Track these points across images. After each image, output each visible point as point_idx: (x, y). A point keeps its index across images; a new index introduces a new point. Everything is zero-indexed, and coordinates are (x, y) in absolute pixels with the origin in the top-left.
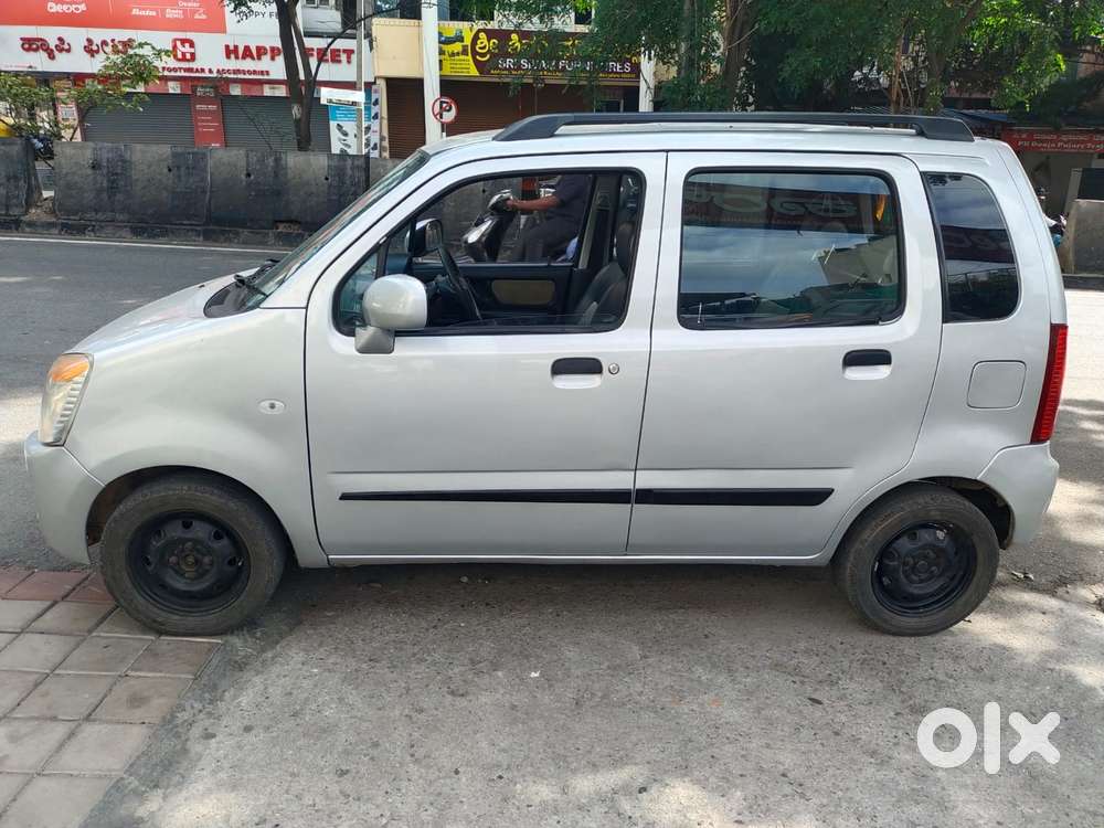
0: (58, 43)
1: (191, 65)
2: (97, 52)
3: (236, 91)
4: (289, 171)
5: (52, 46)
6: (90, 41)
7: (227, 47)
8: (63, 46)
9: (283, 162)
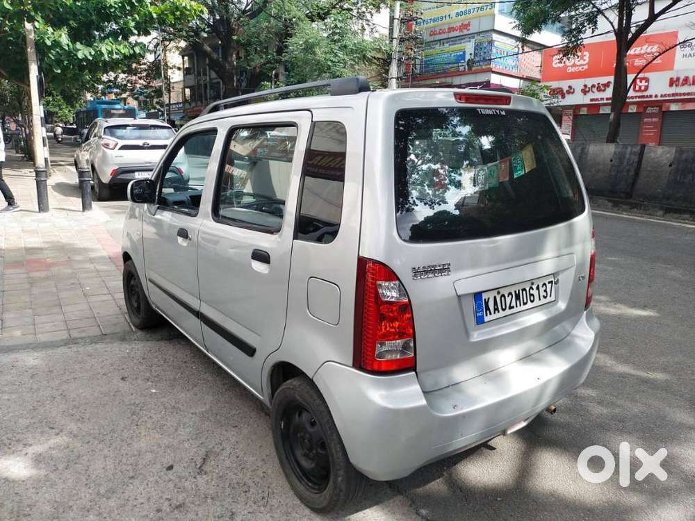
0: (568, 89)
1: (645, 94)
2: (589, 91)
3: (674, 107)
4: (589, 156)
5: (565, 91)
6: (585, 86)
7: (671, 79)
8: (571, 91)
9: (586, 150)
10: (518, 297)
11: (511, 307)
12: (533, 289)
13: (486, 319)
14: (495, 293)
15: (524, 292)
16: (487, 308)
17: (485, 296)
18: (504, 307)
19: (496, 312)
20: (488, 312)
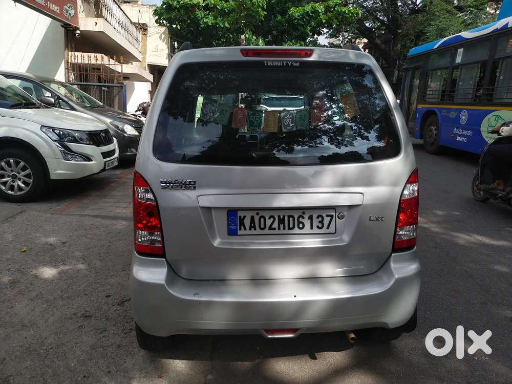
10: (281, 221)
11: (270, 228)
12: (303, 218)
13: (239, 232)
14: (254, 213)
15: (291, 219)
16: (242, 223)
17: (240, 214)
18: (262, 226)
19: (253, 229)
20: (242, 227)
